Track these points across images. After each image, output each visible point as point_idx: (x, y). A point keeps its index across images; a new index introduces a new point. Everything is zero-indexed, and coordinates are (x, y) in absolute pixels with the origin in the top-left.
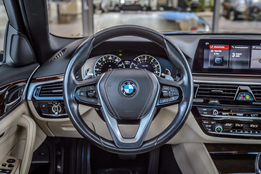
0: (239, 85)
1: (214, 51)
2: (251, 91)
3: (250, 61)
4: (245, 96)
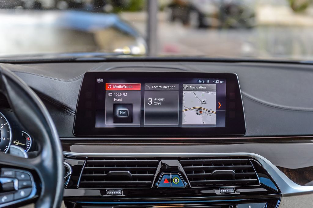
0: (160, 158)
1: (113, 95)
2: (182, 169)
3: (181, 112)
4: (172, 179)
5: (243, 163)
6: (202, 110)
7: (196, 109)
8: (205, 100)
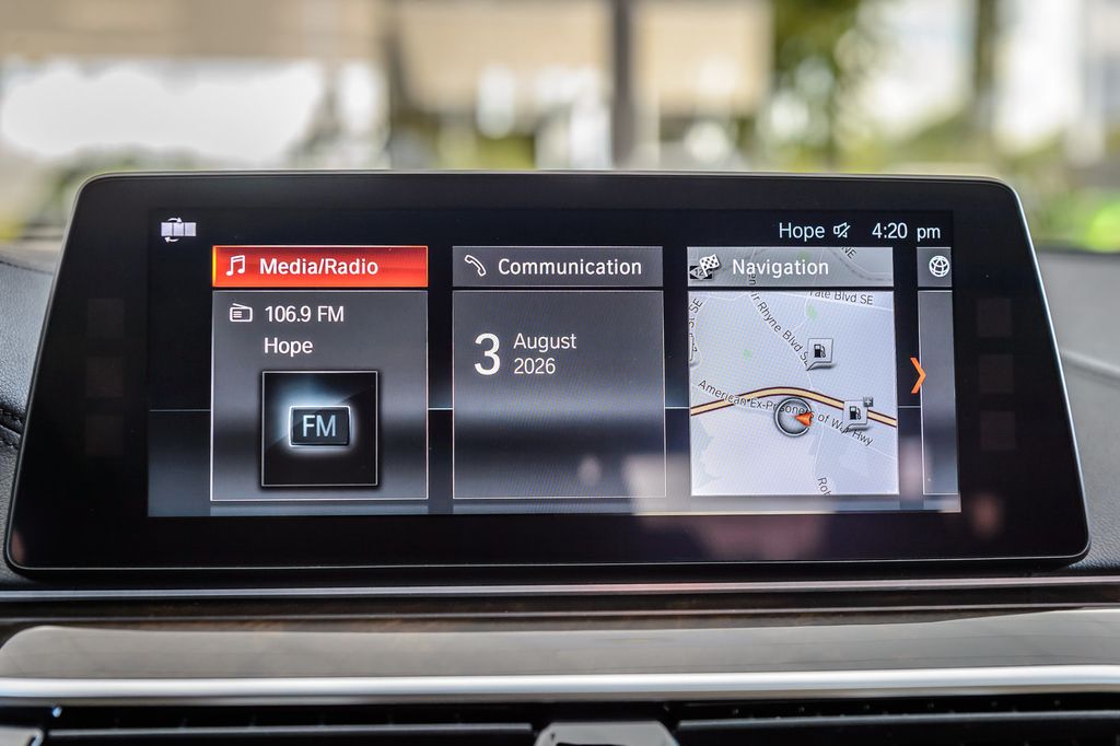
1: (261, 315)
6: (813, 404)
7: (777, 400)
8: (826, 344)
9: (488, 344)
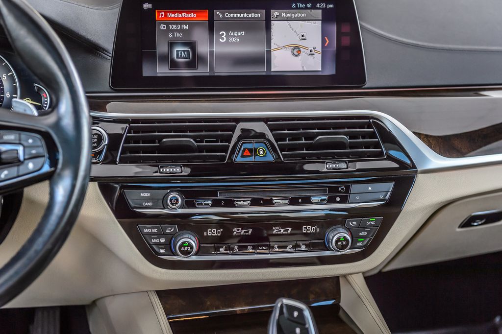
1: (168, 27)
2: (270, 136)
3: (269, 52)
5: (362, 126)
6: (301, 48)
7: (292, 48)
8: (305, 34)
9: (223, 34)
